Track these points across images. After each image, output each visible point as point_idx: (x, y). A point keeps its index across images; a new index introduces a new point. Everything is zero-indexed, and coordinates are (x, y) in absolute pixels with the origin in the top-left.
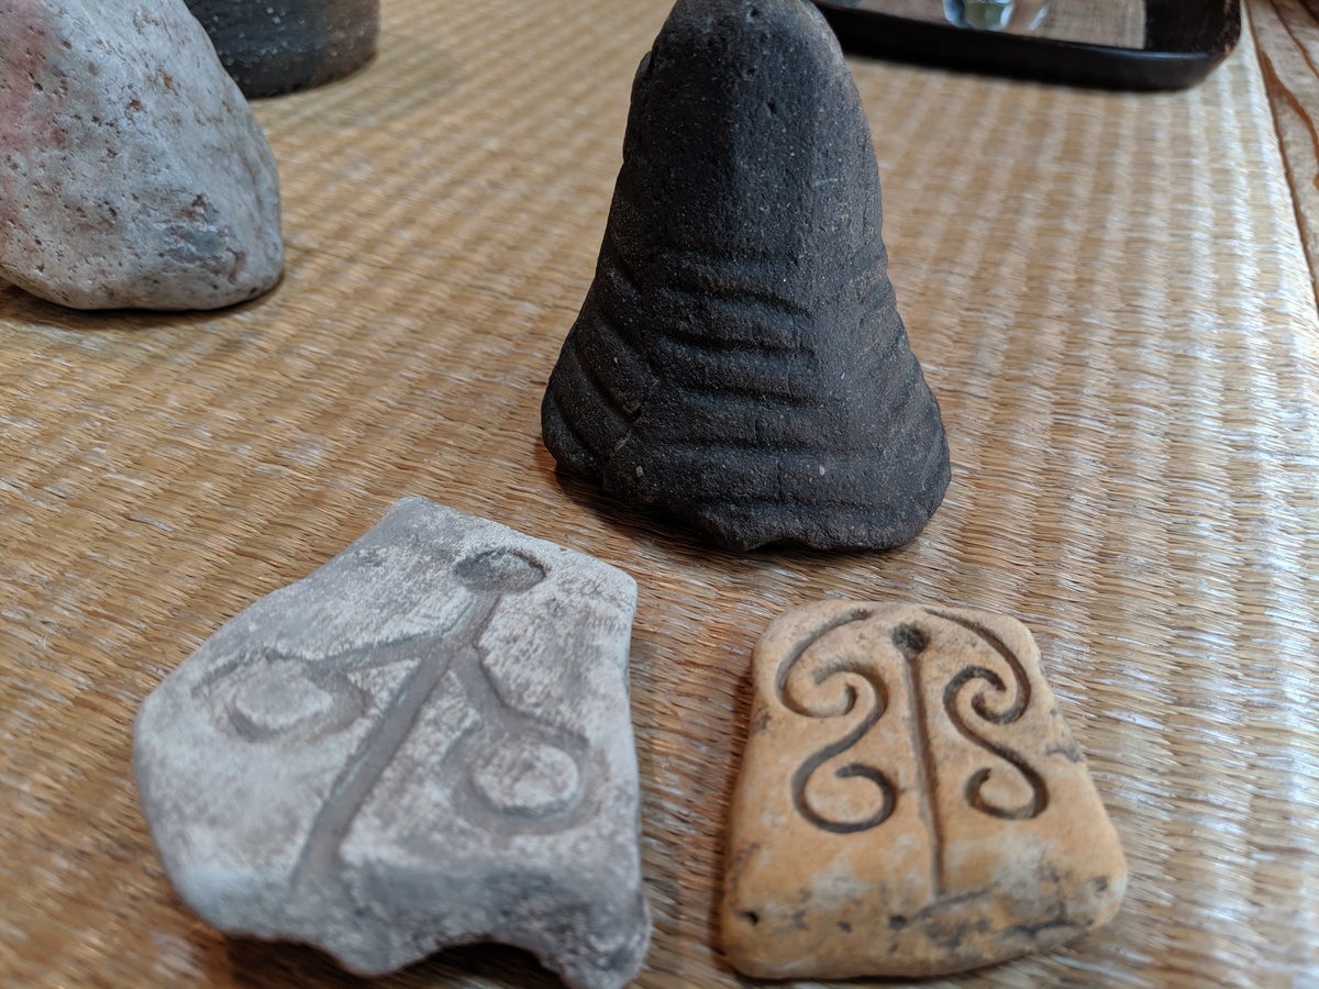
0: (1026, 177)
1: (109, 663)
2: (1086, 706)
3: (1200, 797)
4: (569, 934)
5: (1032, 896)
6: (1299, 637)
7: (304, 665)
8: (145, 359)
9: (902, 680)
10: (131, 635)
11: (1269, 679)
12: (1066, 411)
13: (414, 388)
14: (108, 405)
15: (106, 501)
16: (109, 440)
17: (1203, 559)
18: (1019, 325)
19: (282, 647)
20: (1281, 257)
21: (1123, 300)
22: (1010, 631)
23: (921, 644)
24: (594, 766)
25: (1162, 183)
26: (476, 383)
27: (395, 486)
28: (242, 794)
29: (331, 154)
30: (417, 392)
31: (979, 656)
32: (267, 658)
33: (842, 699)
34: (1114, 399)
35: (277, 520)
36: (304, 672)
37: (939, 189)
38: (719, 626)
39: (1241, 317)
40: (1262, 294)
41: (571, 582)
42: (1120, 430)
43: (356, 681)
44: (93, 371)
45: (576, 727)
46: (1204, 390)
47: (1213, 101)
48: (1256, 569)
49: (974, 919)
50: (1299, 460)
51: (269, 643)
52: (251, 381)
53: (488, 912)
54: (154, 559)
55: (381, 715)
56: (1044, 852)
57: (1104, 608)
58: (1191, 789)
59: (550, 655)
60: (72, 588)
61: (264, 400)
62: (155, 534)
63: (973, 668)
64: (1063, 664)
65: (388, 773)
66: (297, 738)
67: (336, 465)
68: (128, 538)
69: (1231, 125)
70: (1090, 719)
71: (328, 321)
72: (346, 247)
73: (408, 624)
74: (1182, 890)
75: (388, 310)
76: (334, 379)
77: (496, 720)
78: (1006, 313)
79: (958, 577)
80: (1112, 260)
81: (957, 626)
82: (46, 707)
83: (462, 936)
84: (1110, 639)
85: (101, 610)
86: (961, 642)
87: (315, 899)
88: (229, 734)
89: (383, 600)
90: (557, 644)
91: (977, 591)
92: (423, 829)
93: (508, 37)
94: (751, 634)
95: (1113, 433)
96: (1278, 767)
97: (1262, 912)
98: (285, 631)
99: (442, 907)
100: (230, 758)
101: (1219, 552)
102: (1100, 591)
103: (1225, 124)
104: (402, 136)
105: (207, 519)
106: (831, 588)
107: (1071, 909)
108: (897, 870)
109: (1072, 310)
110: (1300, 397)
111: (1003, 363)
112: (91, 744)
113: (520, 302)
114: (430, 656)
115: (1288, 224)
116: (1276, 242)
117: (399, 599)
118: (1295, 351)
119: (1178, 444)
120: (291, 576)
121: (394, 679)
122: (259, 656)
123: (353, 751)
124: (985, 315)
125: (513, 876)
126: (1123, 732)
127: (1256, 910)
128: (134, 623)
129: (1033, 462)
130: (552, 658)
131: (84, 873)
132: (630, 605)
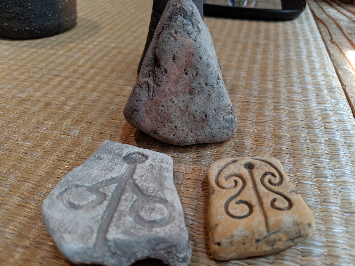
0: (256, 45)
1: (26, 193)
2: (295, 180)
3: (328, 201)
4: (171, 253)
5: (292, 230)
6: (346, 157)
7: (86, 188)
8: (24, 109)
9: (249, 177)
10: (32, 185)
11: (340, 169)
12: (277, 104)
13: (101, 111)
14: (16, 123)
15: (19, 149)
16: (17, 132)
17: (319, 139)
18: (261, 83)
19: (79, 183)
20: (325, 61)
21: (287, 75)
22: (275, 161)
23: (252, 167)
24: (171, 207)
25: (292, 44)
26: (118, 109)
27: (100, 139)
28: (76, 224)
29: (68, 51)
30: (102, 113)
31: (268, 169)
32: (76, 187)
33: (233, 184)
34: (289, 100)
35: (68, 150)
36: (87, 190)
37: (235, 49)
38: (195, 168)
39: (318, 77)
40: (322, 71)
41: (155, 159)
42: (291, 108)
43: (101, 191)
44: (10, 114)
45: (164, 198)
46: (311, 96)
47: (301, 22)
48: (332, 141)
49: (278, 238)
50: (339, 112)
51: (76, 183)
52: (55, 113)
53: (148, 250)
54: (35, 164)
55: (110, 199)
56: (294, 218)
57: (295, 155)
58: (326, 199)
59: (153, 179)
60: (13, 174)
61: (60, 118)
62: (34, 157)
63: (267, 172)
64: (287, 170)
65: (115, 215)
66: (88, 208)
67: (83, 134)
68: (27, 159)
69: (307, 28)
70: (296, 184)
71: (74, 95)
72: (76, 75)
73: (113, 174)
74: (328, 226)
75: (90, 91)
76: (78, 111)
77: (142, 198)
78: (257, 80)
79: (256, 150)
80: (282, 65)
81: (261, 162)
82: (10, 207)
83: (142, 257)
84: (298, 162)
85: (22, 179)
86: (263, 166)
87: (101, 251)
88: (69, 208)
89: (105, 169)
90: (154, 176)
91: (262, 153)
92: (128, 229)
93: (113, 17)
94: (204, 169)
95: (290, 109)
96: (346, 191)
97: (349, 229)
98: (79, 179)
99: (136, 250)
100: (71, 215)
101: (322, 138)
102: (293, 150)
103: (305, 28)
104: (87, 45)
105: (48, 152)
106: (223, 155)
107: (302, 233)
108: (256, 227)
109: (274, 78)
110: (336, 96)
111: (258, 93)
112: (24, 216)
113: (127, 87)
114: (120, 183)
115: (325, 52)
116: (323, 57)
117: (109, 168)
118: (333, 84)
119: (307, 111)
120: (75, 165)
121: (112, 189)
122: (73, 186)
123: (105, 210)
124: (252, 81)
125: (155, 239)
126: (305, 186)
127: (347, 228)
128: (32, 182)
129: (271, 118)
130: (154, 180)
131: (28, 252)
132: (172, 164)
